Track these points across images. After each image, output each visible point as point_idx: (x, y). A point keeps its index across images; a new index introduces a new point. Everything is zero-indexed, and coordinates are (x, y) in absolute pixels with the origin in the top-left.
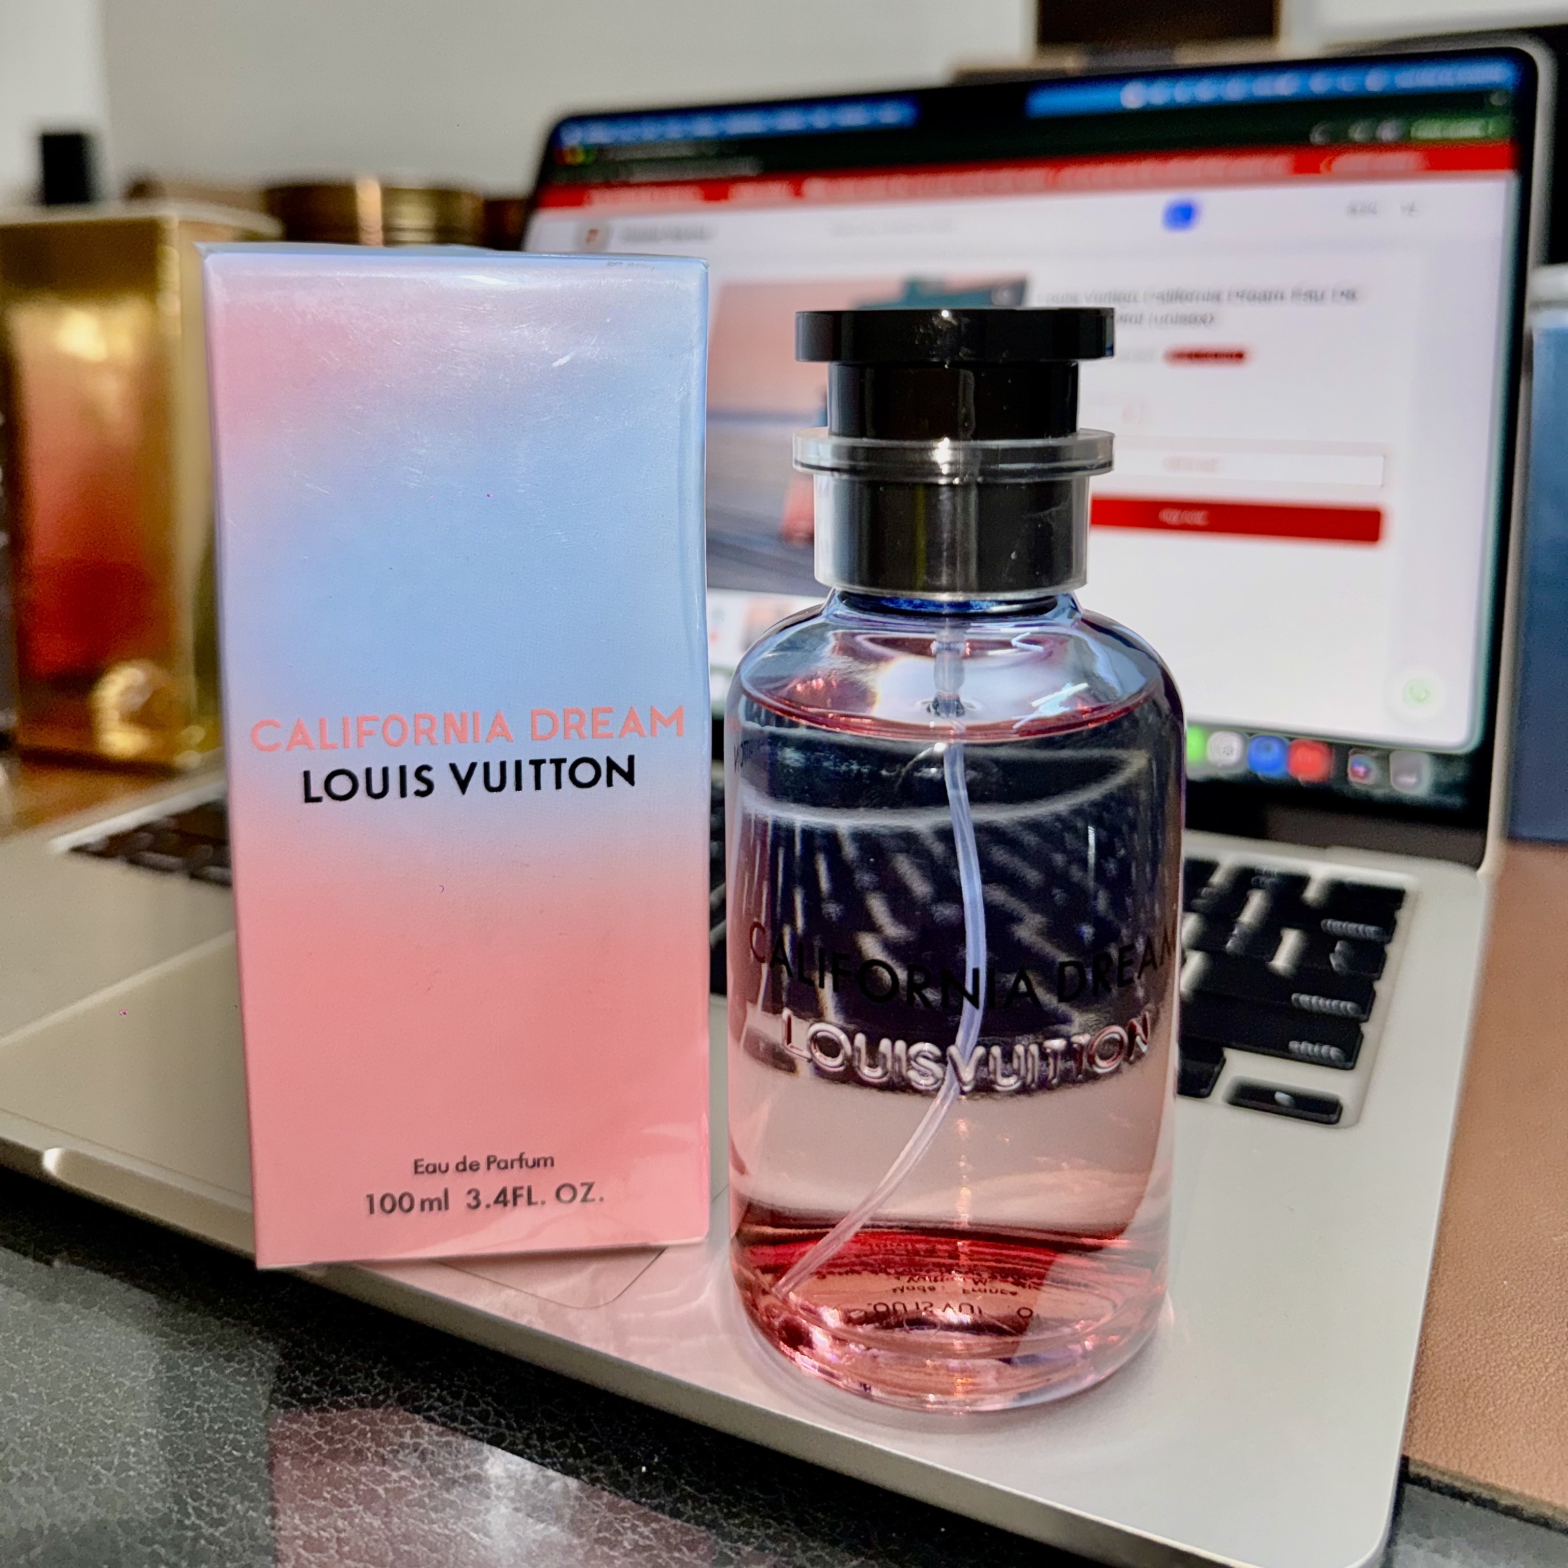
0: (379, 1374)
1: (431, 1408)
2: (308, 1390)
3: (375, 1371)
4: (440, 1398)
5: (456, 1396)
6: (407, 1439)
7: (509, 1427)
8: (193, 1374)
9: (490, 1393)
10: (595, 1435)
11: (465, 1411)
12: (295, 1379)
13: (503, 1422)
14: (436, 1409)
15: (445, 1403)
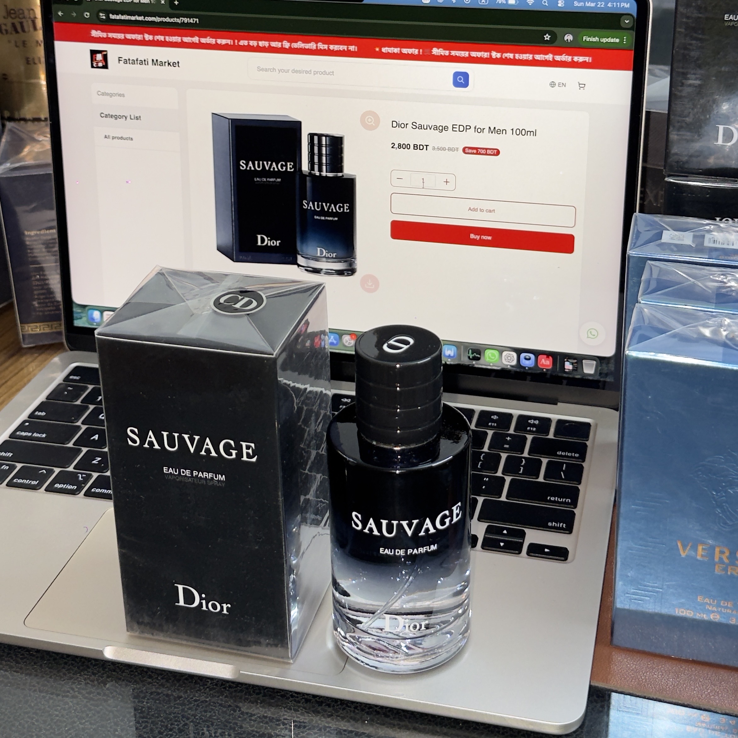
0: (260, 707)
1: (284, 715)
2: (239, 717)
3: (258, 706)
4: (286, 711)
5: (290, 709)
6: (282, 726)
7: (312, 716)
8: (197, 719)
9: (301, 706)
10: (341, 714)
11: (296, 714)
12: (233, 714)
13: (310, 715)
14: (286, 715)
15: (288, 712)
